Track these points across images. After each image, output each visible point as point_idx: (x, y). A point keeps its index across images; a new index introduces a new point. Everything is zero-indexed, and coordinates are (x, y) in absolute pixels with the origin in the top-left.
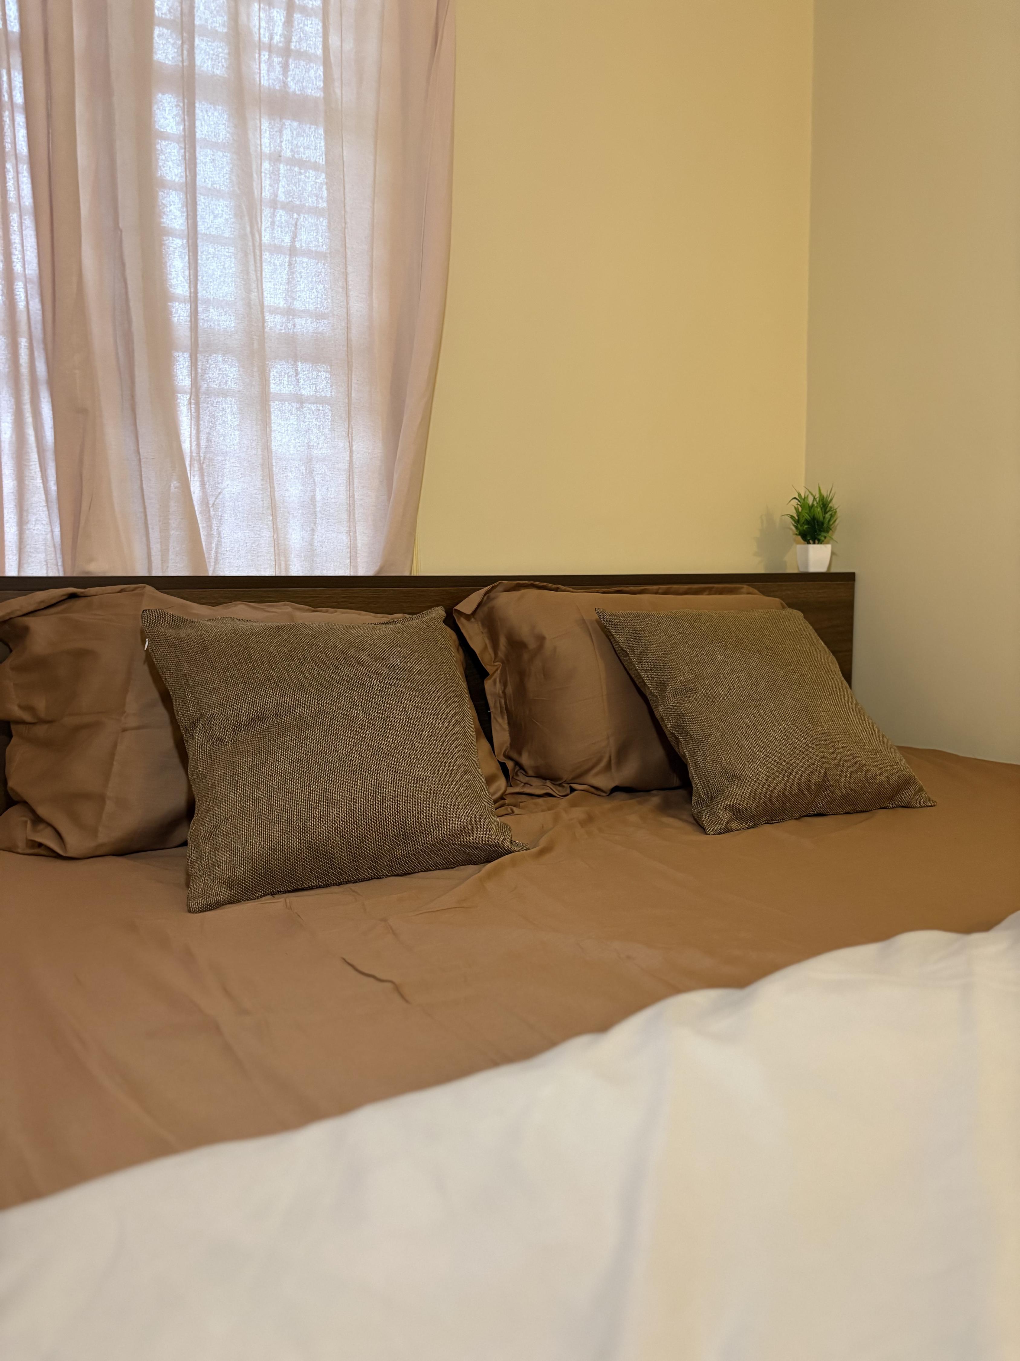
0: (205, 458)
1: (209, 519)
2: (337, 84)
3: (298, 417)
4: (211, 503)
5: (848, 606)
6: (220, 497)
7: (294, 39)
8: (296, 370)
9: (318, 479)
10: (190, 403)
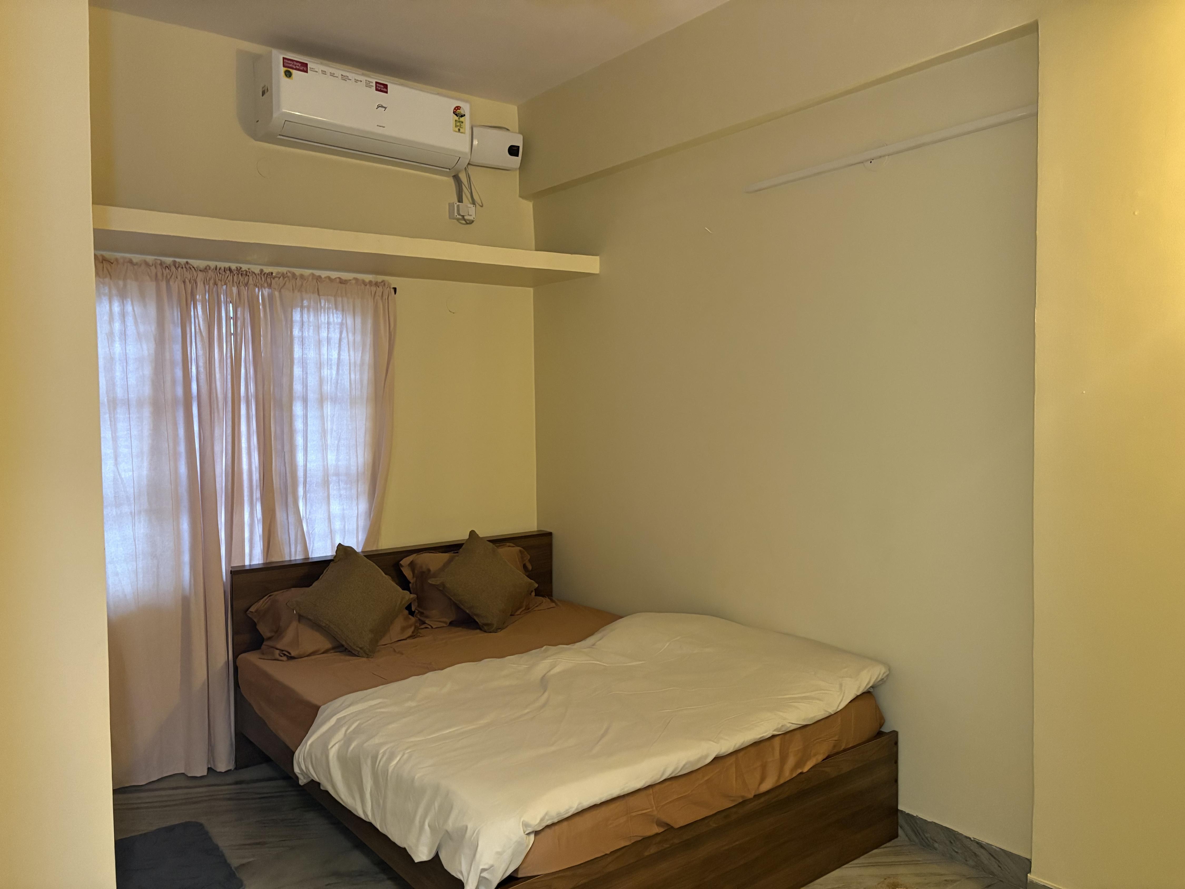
0: (308, 518)
1: (310, 538)
2: (354, 390)
3: (340, 500)
4: (310, 533)
5: (550, 545)
6: (314, 531)
7: (339, 379)
8: (339, 484)
9: (346, 520)
10: (303, 499)
